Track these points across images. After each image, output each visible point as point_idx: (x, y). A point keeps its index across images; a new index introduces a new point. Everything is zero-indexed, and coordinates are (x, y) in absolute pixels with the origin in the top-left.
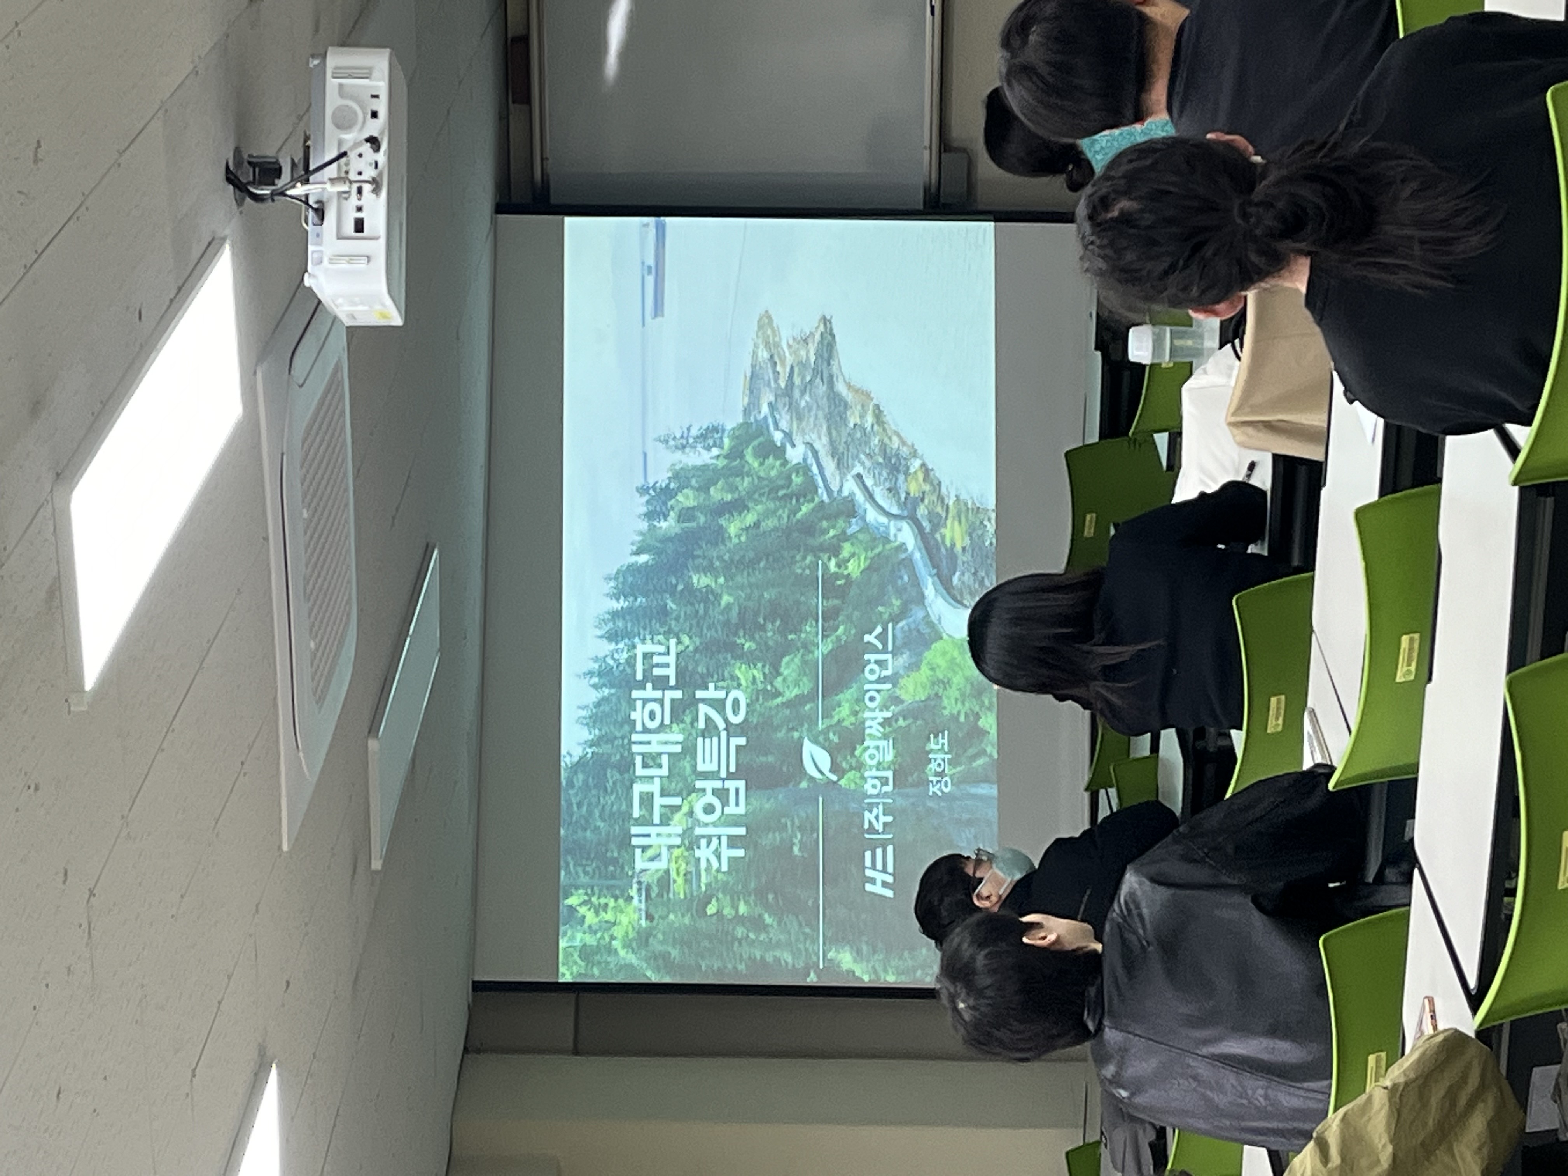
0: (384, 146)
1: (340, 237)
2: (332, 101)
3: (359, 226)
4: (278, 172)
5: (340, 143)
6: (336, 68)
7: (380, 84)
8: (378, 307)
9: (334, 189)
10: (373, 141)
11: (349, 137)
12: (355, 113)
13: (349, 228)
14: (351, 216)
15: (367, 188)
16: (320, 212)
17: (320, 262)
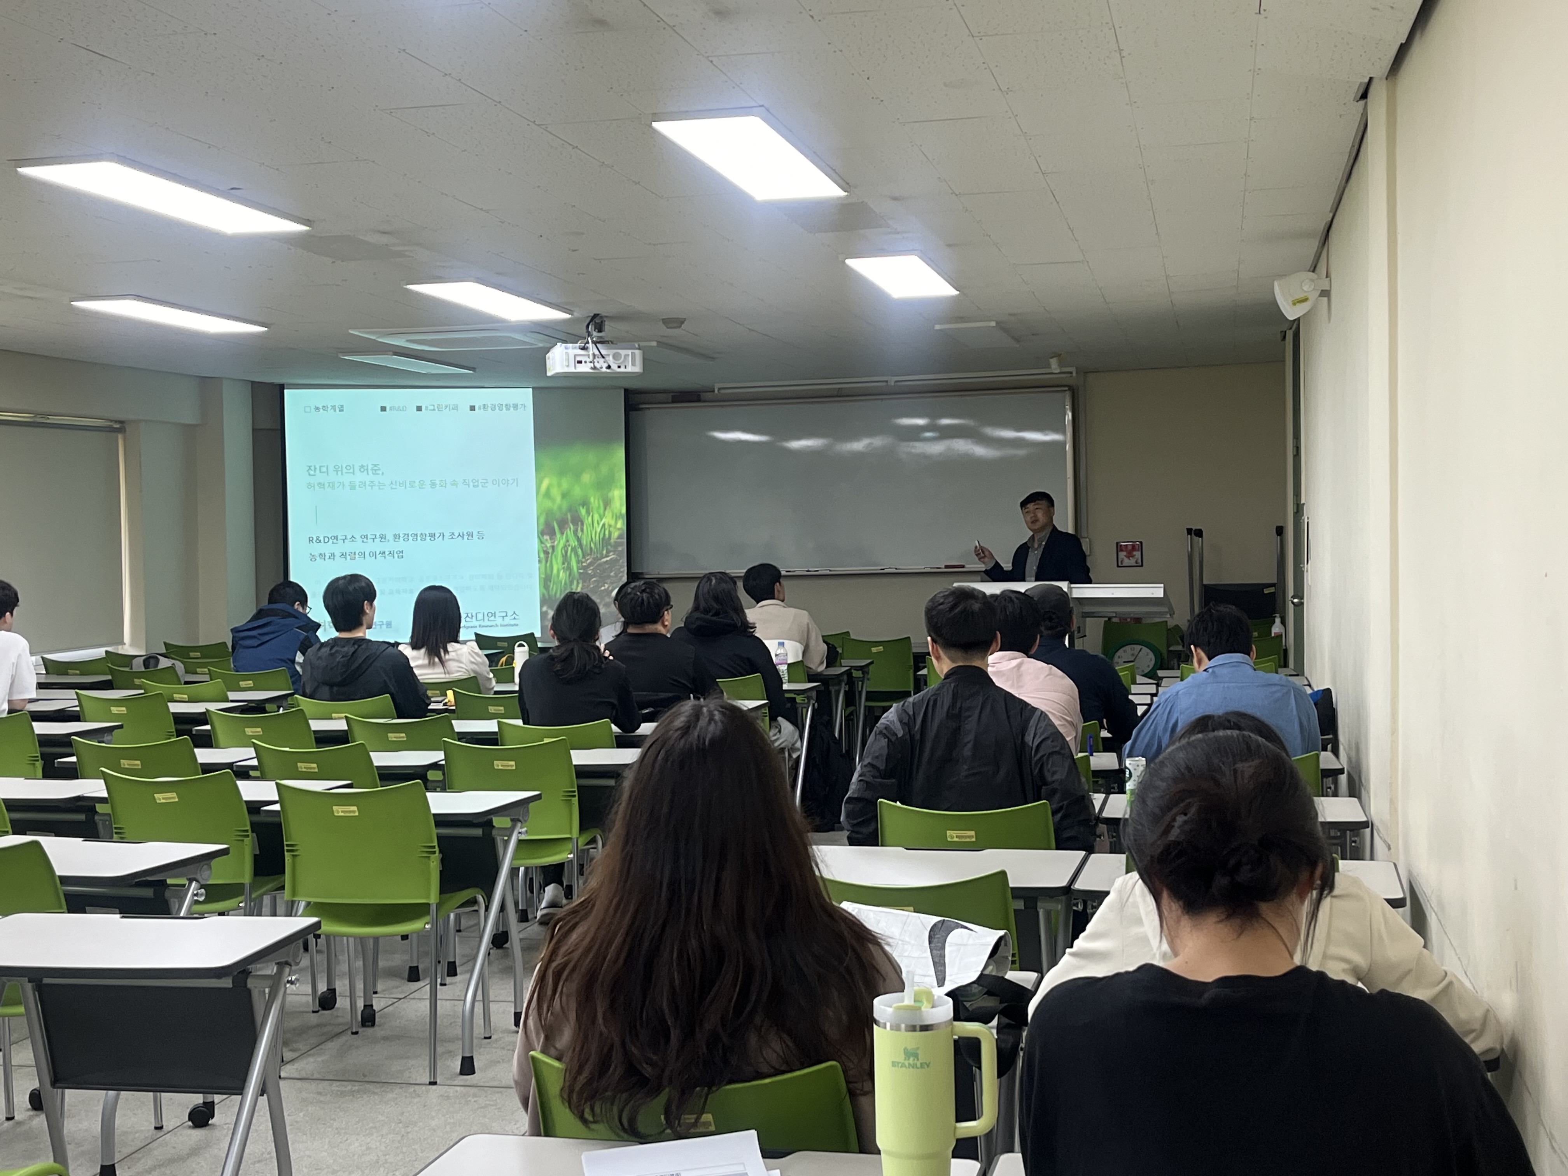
0: (608, 371)
1: (575, 356)
2: (623, 352)
3: (580, 362)
4: (600, 331)
5: (608, 355)
6: (634, 353)
7: (630, 369)
8: (552, 368)
9: (591, 353)
10: (609, 367)
11: (610, 359)
12: (618, 360)
13: (579, 359)
14: (583, 359)
15: (592, 365)
16: (583, 348)
17: (566, 348)
